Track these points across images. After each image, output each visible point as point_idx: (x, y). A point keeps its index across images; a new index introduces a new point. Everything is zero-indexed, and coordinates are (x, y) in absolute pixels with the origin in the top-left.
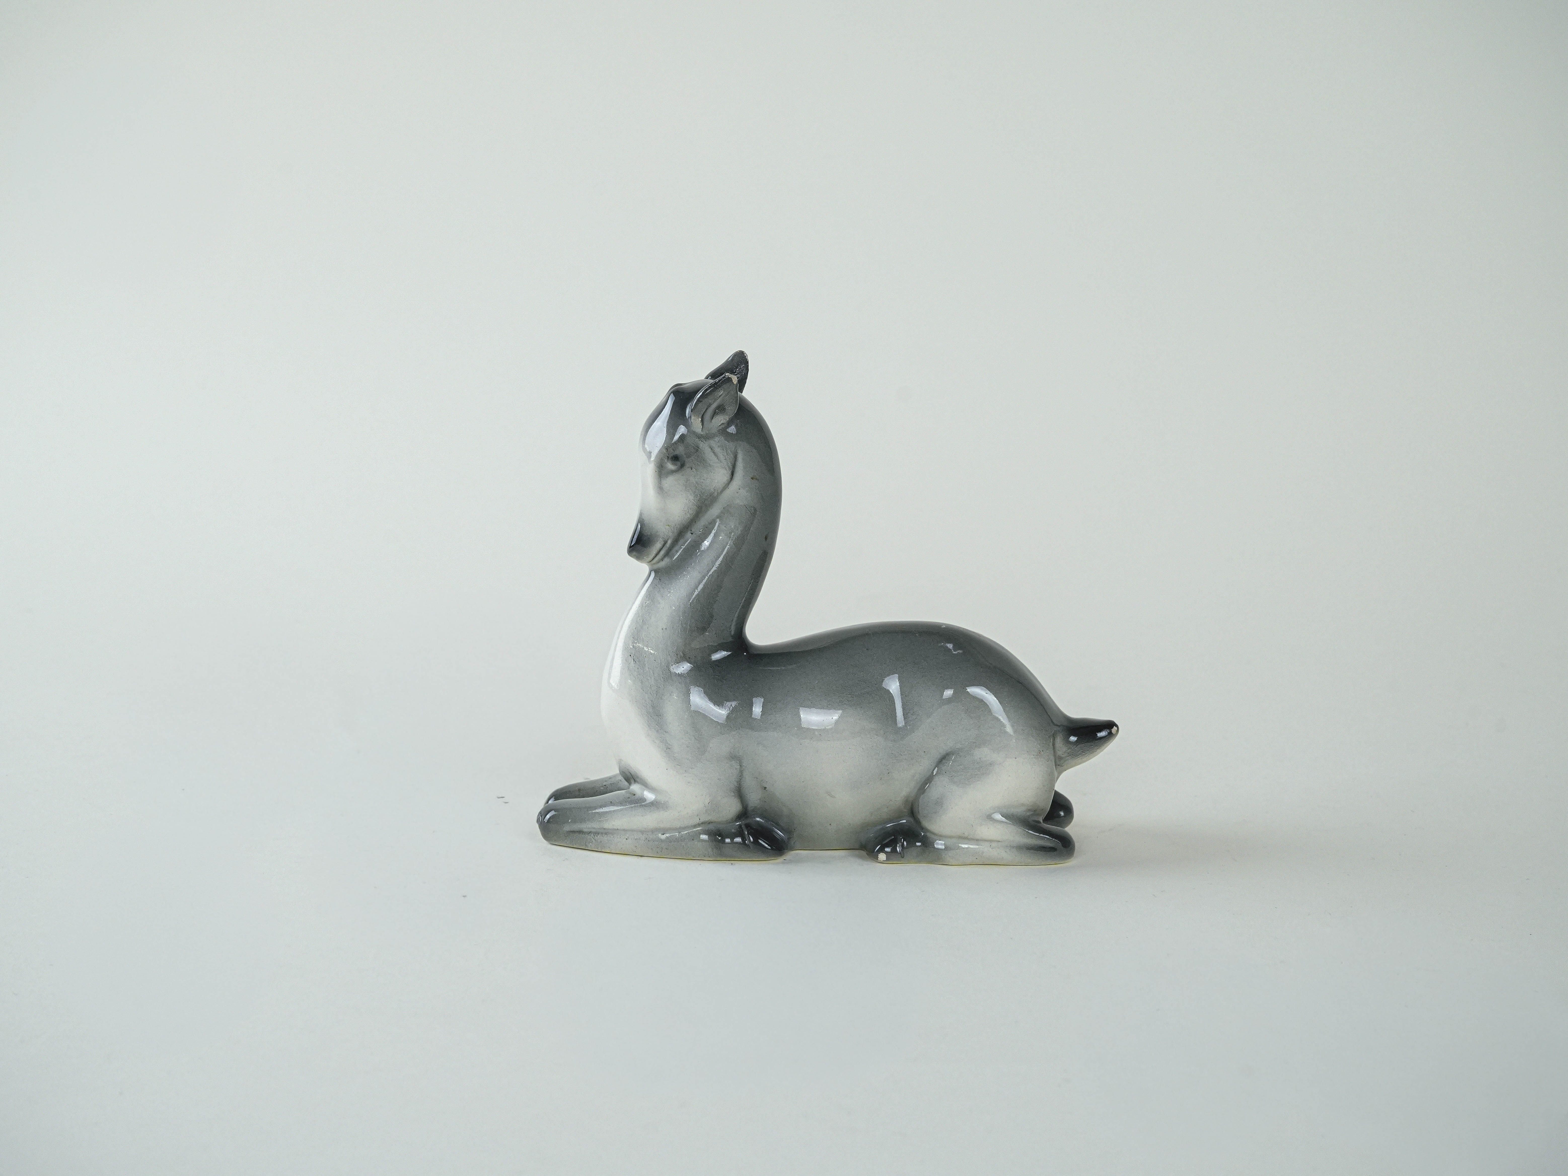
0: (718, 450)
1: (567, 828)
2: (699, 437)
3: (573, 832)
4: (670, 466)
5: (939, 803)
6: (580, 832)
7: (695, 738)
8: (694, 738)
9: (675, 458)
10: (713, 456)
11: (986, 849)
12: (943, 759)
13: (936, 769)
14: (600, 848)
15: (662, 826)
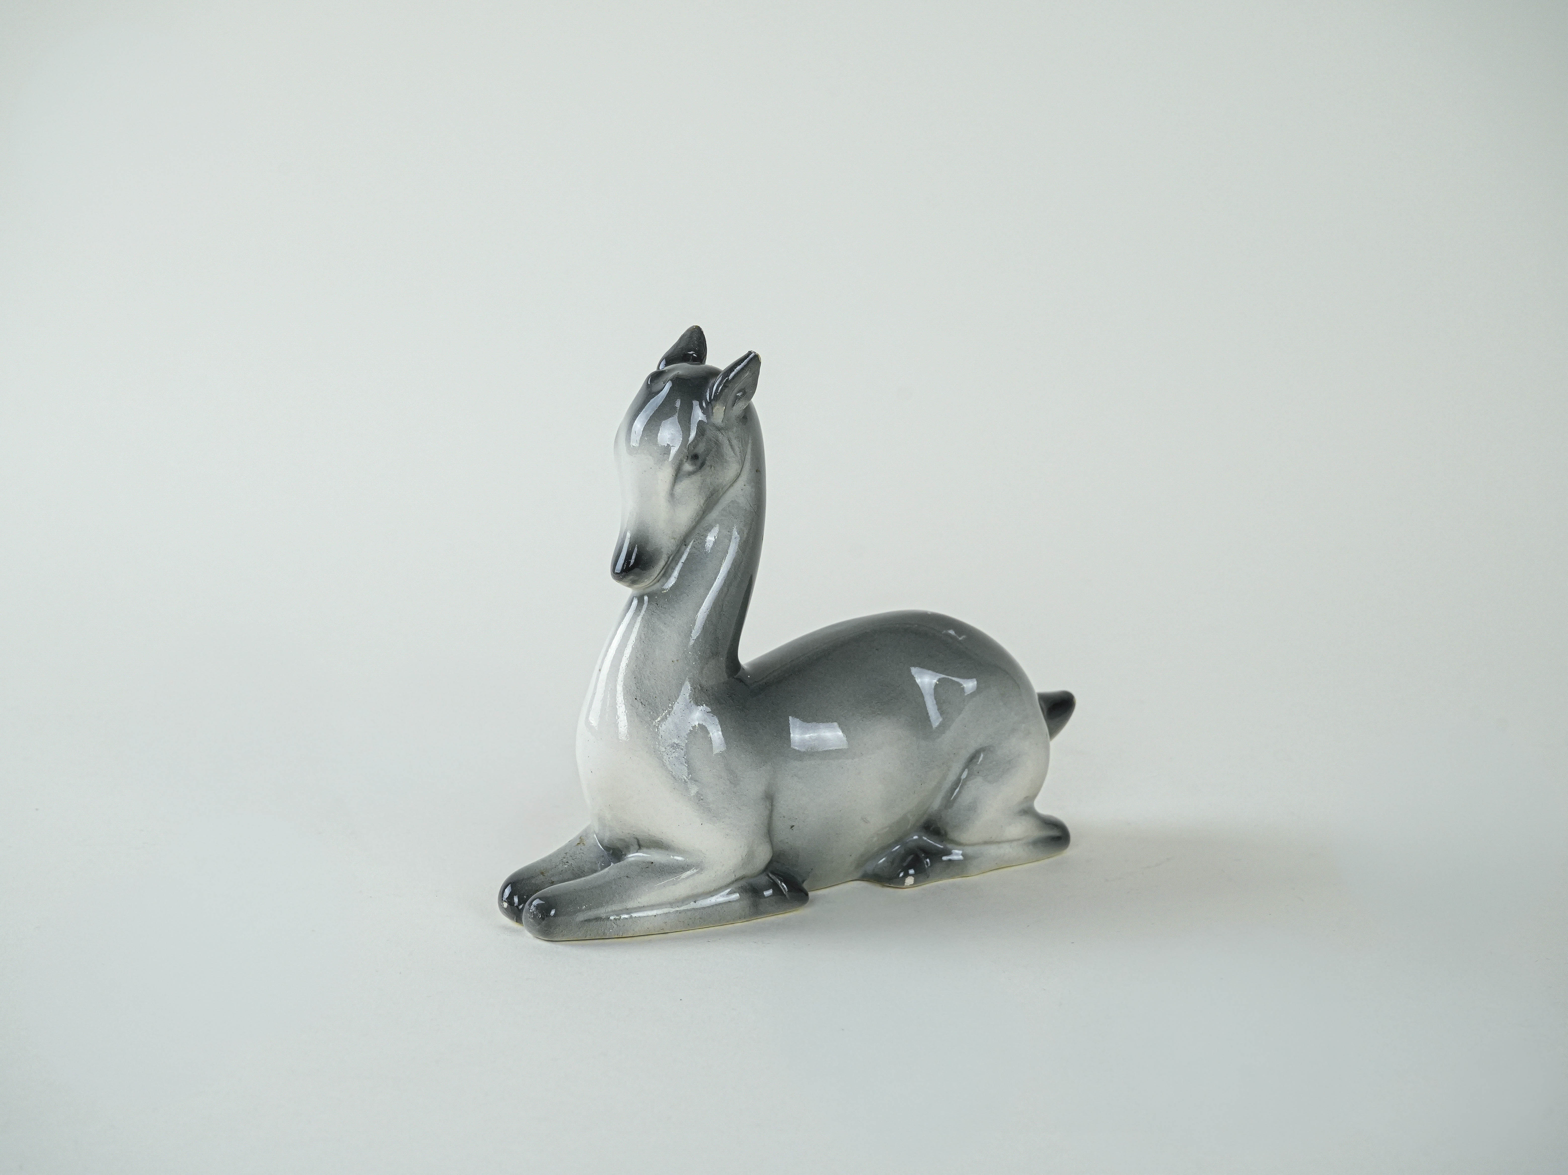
0: (735, 442)
1: (581, 917)
2: (719, 429)
3: (588, 921)
4: (688, 467)
5: (973, 808)
6: (598, 919)
7: (731, 782)
8: (728, 782)
9: (695, 457)
10: (730, 450)
11: (1006, 850)
12: (973, 758)
13: (966, 770)
14: (621, 933)
15: (695, 891)
